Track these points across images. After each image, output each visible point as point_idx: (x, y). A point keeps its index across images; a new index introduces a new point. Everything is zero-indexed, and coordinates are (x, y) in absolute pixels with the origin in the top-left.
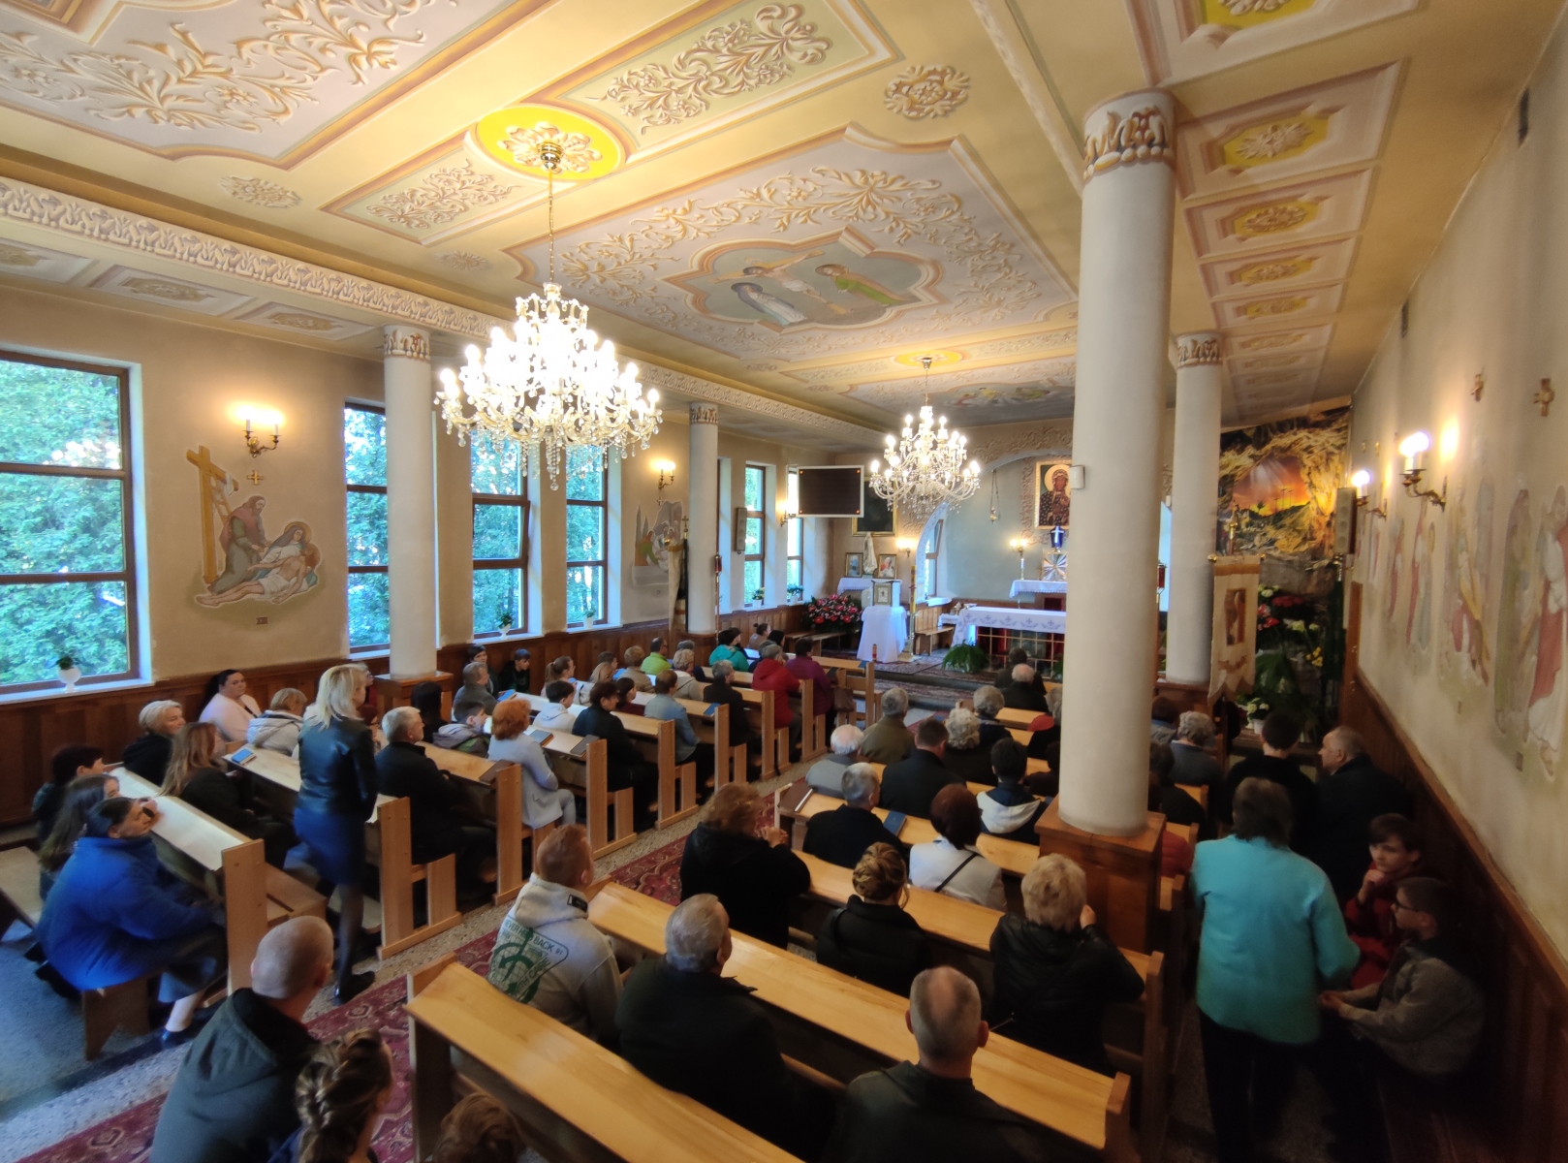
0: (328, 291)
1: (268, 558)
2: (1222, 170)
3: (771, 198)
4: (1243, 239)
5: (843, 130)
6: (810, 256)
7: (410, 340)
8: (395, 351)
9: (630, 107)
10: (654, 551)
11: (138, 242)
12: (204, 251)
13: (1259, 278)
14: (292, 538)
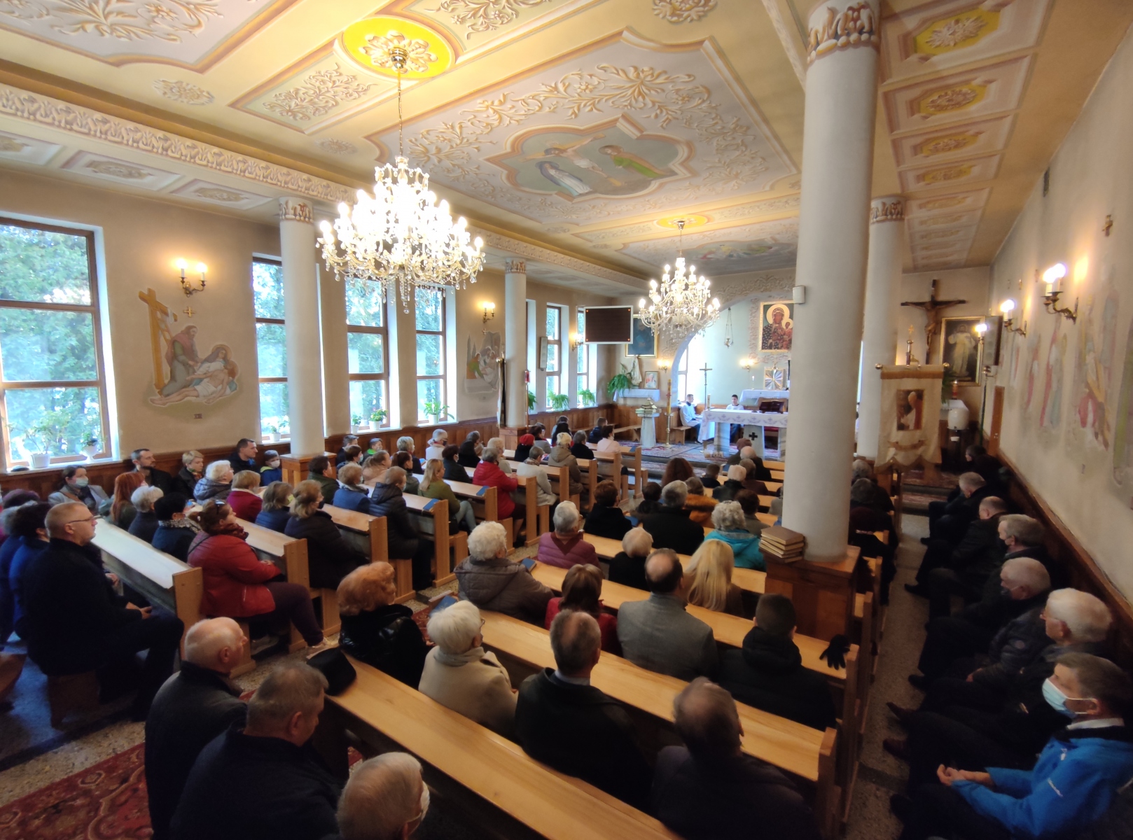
0: (237, 170)
1: (201, 370)
2: (914, 58)
3: (565, 91)
4: (926, 117)
5: (620, 33)
6: (595, 139)
7: (299, 208)
8: (287, 216)
9: (458, 17)
10: (481, 368)
11: (95, 131)
12: (144, 140)
13: (936, 150)
14: (217, 356)
